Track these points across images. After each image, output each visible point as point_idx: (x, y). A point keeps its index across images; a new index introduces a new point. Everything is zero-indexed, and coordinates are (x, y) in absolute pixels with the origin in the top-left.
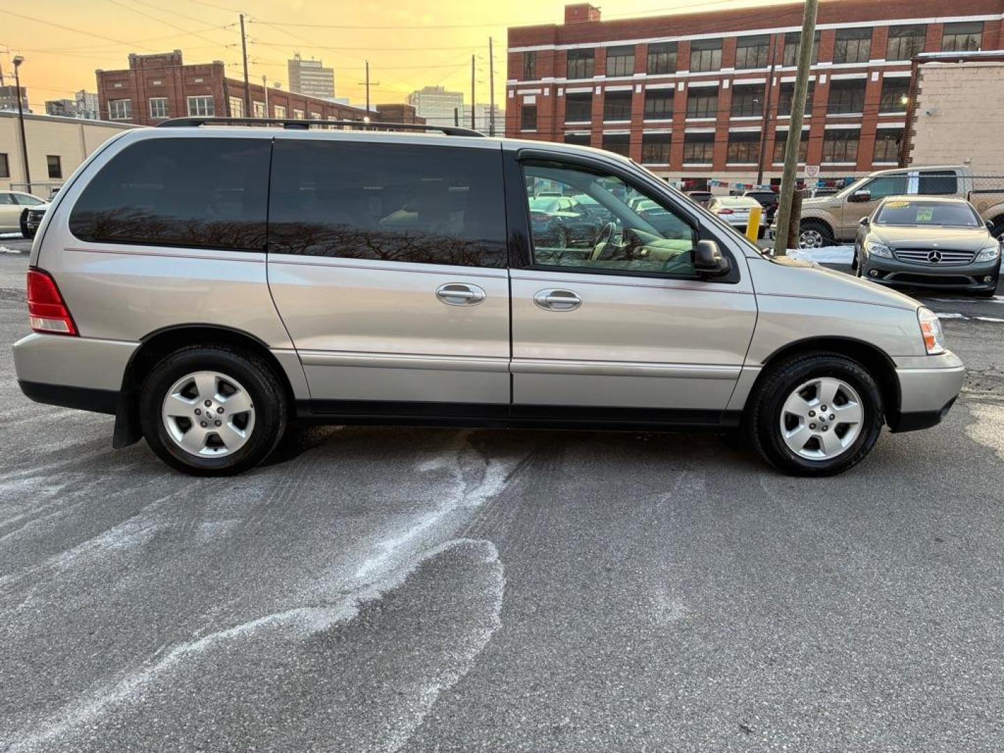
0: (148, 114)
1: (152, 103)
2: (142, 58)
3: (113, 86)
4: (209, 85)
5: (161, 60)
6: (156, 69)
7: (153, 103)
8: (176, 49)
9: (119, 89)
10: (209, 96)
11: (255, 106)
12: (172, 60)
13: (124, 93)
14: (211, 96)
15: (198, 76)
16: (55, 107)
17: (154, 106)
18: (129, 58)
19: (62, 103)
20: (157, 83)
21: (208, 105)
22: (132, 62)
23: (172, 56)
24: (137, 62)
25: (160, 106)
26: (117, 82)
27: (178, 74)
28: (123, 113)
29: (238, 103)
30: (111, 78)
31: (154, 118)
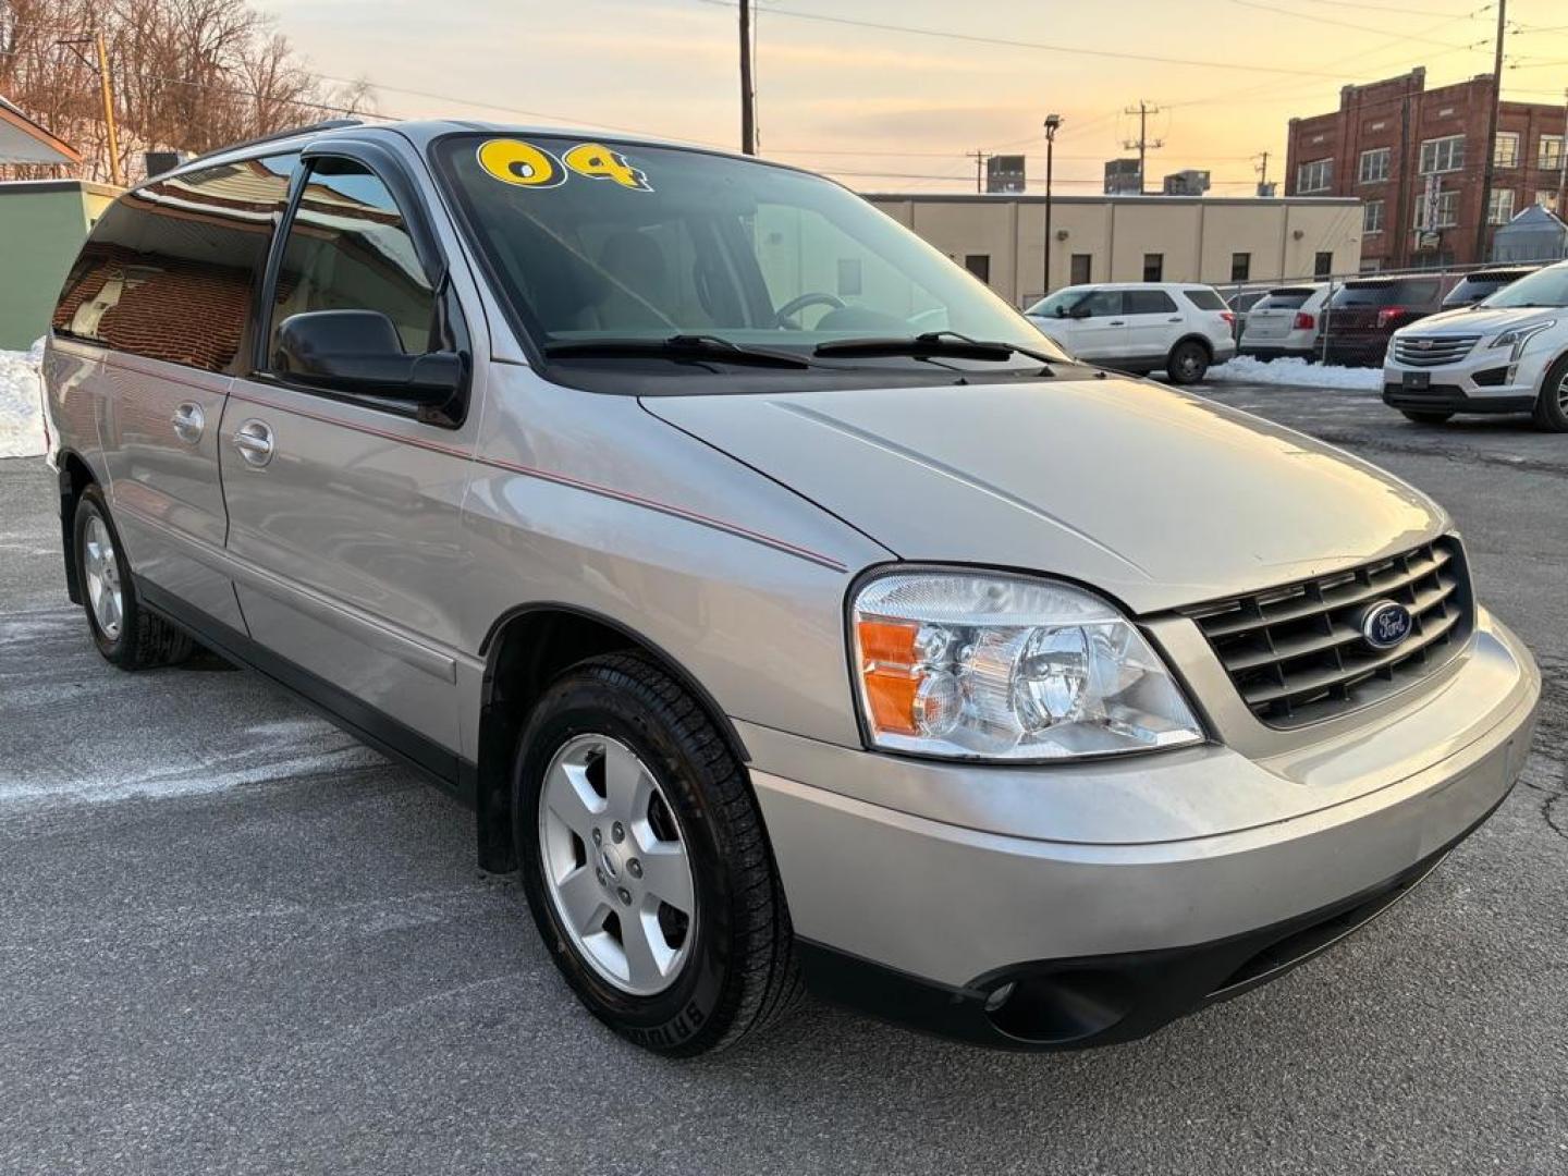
0: (1354, 176)
1: (1365, 160)
2: (1361, 90)
3: (1311, 141)
4: (1461, 117)
5: (1389, 88)
6: (1379, 104)
7: (1367, 159)
8: (1415, 66)
9: (1319, 145)
10: (1458, 136)
11: (1543, 143)
12: (1408, 85)
13: (1327, 148)
14: (1463, 136)
15: (1445, 106)
16: (1174, 182)
17: (1366, 164)
18: (1342, 93)
19: (1184, 177)
20: (1377, 127)
21: (1455, 151)
22: (1345, 100)
23: (1408, 78)
24: (1351, 96)
25: (1377, 162)
26: (1318, 133)
27: (1414, 106)
28: (1319, 181)
29: (1511, 142)
30: (1310, 129)
31: (1366, 183)
